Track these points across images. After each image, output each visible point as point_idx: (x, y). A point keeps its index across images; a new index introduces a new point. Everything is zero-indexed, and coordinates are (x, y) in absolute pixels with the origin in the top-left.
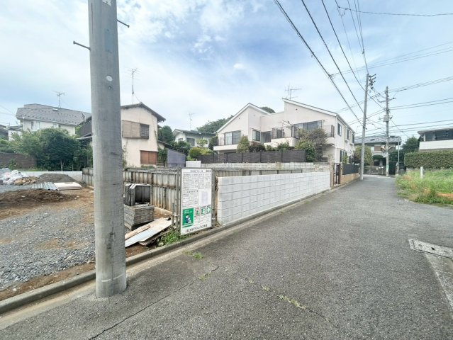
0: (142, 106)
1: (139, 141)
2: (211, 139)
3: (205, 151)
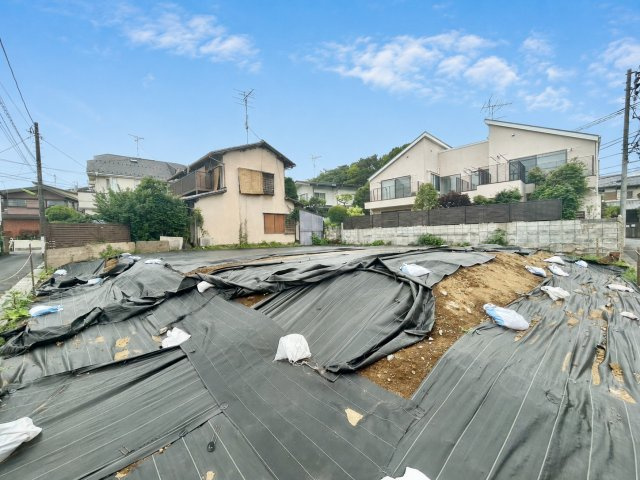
0: (264, 146)
1: (261, 198)
3: (355, 211)
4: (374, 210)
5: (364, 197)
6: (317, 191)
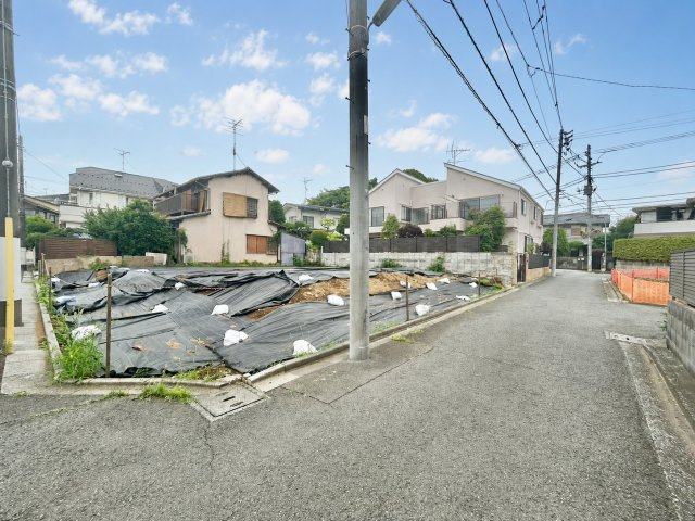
0: (248, 172)
1: (245, 222)
2: (340, 217)
3: (334, 235)
5: (345, 224)
6: (305, 214)
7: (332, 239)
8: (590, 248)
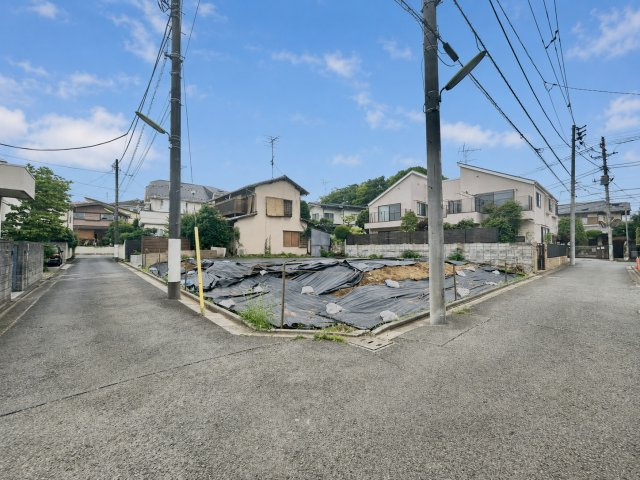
0: (285, 179)
1: (282, 219)
2: (358, 213)
4: (373, 230)
5: (364, 219)
7: (354, 233)
8: (610, 236)
